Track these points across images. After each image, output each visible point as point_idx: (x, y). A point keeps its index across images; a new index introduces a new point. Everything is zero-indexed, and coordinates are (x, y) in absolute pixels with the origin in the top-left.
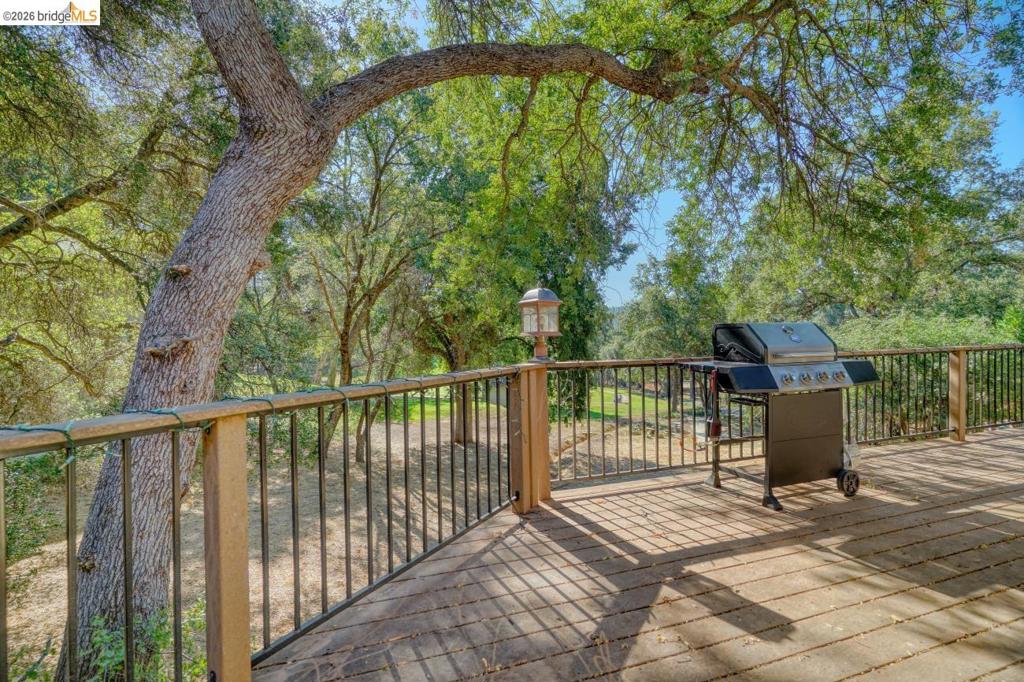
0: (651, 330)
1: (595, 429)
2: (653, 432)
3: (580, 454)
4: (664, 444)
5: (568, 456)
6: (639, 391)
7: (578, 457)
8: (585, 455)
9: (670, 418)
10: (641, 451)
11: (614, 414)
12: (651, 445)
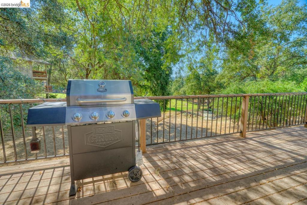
0: (193, 84)
1: (173, 114)
2: (190, 116)
3: (166, 122)
4: (195, 119)
5: (162, 122)
6: (192, 103)
7: (165, 123)
8: (167, 123)
9: (198, 111)
10: (186, 122)
11: (181, 109)
12: (190, 120)
